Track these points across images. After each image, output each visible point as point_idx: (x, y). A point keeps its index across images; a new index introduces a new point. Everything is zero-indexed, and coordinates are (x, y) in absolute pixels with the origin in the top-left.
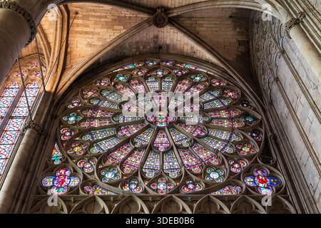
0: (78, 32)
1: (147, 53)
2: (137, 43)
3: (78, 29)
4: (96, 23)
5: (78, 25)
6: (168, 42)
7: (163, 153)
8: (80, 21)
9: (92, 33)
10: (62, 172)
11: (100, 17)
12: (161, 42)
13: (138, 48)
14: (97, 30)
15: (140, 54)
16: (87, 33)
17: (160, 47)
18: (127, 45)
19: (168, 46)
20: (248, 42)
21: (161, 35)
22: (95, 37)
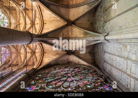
0: (46, 57)
1: (65, 64)
2: (62, 60)
3: (46, 56)
4: (51, 55)
5: (46, 55)
6: (71, 60)
7: (70, 82)
8: (47, 54)
9: (50, 57)
10: (34, 86)
11: (52, 53)
12: (69, 61)
13: (63, 62)
14: (51, 56)
15: (63, 64)
16: (48, 57)
17: (69, 62)
18: (59, 61)
19: (71, 61)
20: (94, 59)
21: (69, 58)
22: (51, 58)
